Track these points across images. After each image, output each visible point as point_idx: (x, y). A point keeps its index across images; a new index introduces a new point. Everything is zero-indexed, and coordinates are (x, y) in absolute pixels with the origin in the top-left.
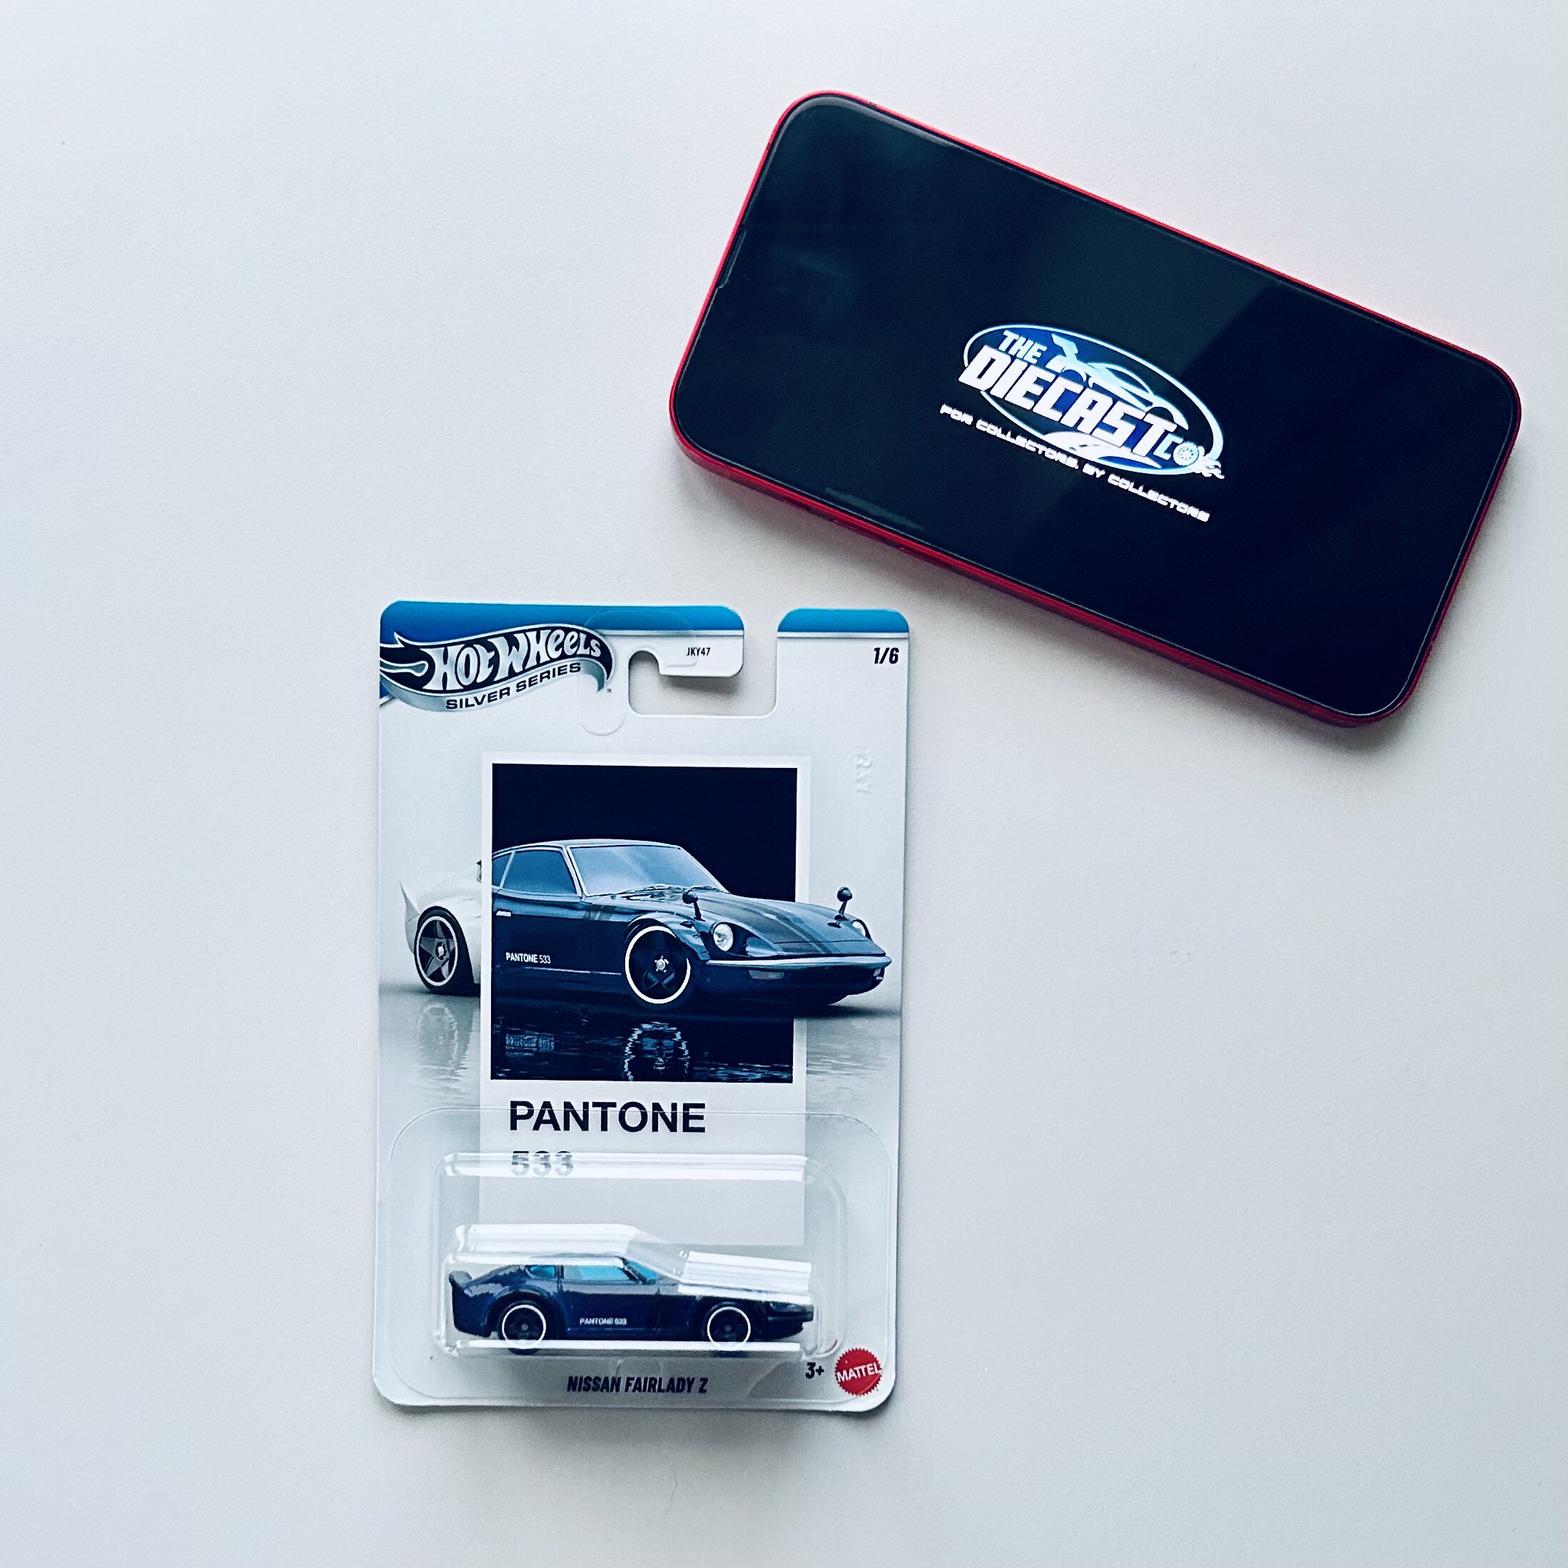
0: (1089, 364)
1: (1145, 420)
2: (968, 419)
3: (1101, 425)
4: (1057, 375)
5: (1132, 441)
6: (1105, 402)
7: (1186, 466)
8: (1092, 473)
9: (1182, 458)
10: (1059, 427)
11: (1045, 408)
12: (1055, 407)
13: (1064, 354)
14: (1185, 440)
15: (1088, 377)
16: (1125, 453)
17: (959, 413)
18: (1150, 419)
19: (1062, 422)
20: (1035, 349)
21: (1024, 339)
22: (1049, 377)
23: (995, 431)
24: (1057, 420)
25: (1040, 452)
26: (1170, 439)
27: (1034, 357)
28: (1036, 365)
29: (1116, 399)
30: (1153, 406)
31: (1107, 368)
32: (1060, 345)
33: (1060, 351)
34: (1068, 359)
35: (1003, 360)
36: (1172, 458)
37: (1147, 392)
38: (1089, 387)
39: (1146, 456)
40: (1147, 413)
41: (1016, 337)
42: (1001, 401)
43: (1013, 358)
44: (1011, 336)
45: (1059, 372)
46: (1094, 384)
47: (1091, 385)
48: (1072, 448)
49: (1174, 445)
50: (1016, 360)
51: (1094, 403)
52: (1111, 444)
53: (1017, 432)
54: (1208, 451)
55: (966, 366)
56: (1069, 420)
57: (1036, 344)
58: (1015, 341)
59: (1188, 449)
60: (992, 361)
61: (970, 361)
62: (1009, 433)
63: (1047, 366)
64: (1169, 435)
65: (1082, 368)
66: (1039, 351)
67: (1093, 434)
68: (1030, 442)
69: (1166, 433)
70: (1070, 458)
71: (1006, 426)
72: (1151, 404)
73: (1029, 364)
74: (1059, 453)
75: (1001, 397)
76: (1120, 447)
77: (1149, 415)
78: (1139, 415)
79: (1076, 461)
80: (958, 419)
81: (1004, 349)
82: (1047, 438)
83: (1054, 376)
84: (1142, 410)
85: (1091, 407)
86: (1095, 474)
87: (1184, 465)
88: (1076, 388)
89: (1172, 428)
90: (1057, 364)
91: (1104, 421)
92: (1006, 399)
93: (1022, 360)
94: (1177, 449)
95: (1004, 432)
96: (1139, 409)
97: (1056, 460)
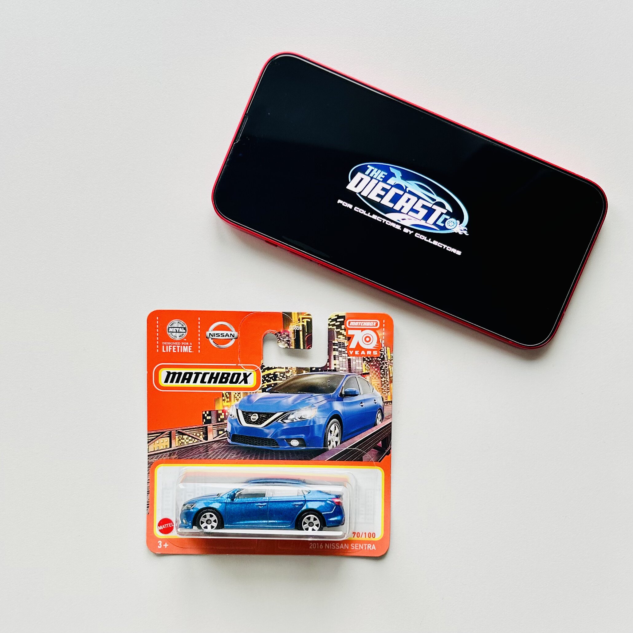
0: (408, 181)
1: (432, 208)
2: (350, 206)
3: (412, 210)
4: (392, 186)
5: (426, 218)
6: (414, 199)
7: (451, 229)
8: (407, 232)
9: (449, 225)
10: (392, 210)
11: (386, 202)
12: (391, 201)
13: (395, 177)
14: (451, 218)
15: (406, 187)
16: (423, 223)
17: (346, 203)
18: (435, 207)
19: (394, 208)
20: (381, 174)
21: (377, 170)
22: (388, 187)
23: (363, 212)
24: (391, 207)
25: (383, 222)
26: (444, 216)
27: (381, 178)
28: (382, 181)
29: (419, 198)
30: (436, 201)
31: (415, 183)
32: (394, 172)
33: (393, 175)
34: (397, 179)
35: (367, 179)
36: (445, 225)
37: (434, 195)
38: (406, 192)
39: (433, 224)
40: (433, 204)
41: (373, 168)
42: (366, 198)
43: (372, 178)
44: (371, 168)
45: (393, 185)
46: (409, 191)
47: (407, 191)
48: (398, 220)
49: (446, 220)
50: (373, 180)
51: (409, 199)
52: (416, 218)
53: (373, 212)
54: (461, 223)
55: (350, 181)
56: (397, 207)
57: (382, 172)
58: (372, 170)
59: (452, 222)
60: (362, 179)
61: (352, 179)
62: (369, 213)
63: (387, 182)
64: (443, 215)
65: (403, 183)
66: (384, 175)
67: (408, 214)
68: (379, 217)
69: (442, 214)
70: (397, 225)
71: (368, 210)
72: (435, 200)
73: (379, 181)
74: (392, 223)
75: (366, 196)
76: (421, 220)
77: (434, 206)
78: (430, 205)
79: (400, 226)
80: (346, 206)
81: (367, 174)
82: (387, 215)
83: (390, 187)
84: (431, 203)
85: (407, 201)
86: (409, 232)
87: (450, 229)
88: (401, 192)
89: (445, 211)
90: (392, 181)
91: (413, 208)
92: (368, 197)
93: (376, 179)
94: (447, 221)
95: (367, 213)
96: (430, 203)
97: (391, 225)
